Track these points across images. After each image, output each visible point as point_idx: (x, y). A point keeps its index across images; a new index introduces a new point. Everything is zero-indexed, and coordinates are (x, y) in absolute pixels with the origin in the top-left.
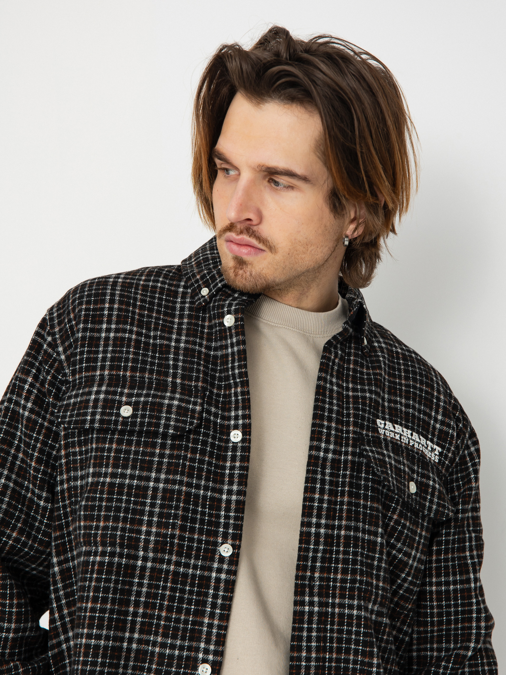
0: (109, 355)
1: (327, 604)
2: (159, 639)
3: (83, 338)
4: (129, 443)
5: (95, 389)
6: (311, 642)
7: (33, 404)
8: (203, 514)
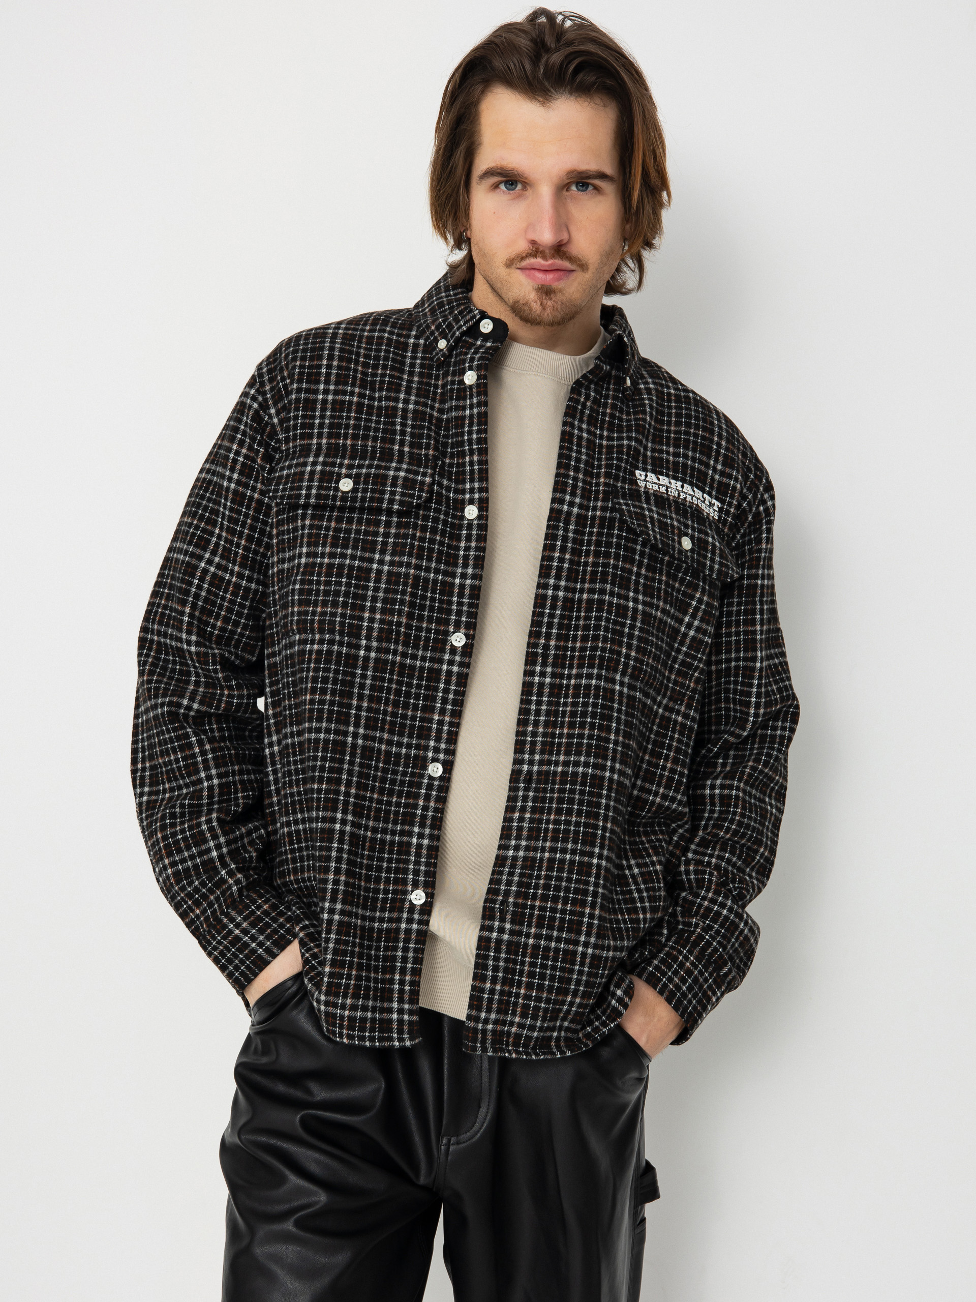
0: (327, 421)
1: (561, 676)
2: (386, 736)
3: (298, 400)
4: (350, 521)
5: (311, 459)
6: (539, 716)
7: (239, 474)
8: (433, 600)
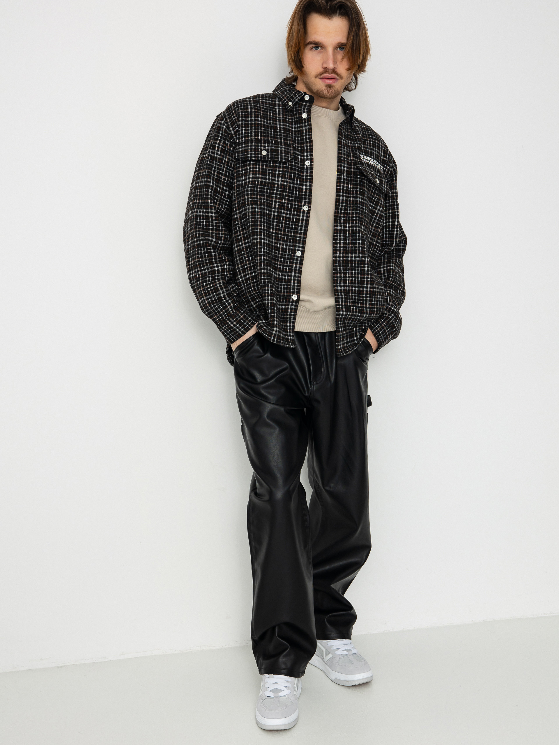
0: (253, 131)
2: (281, 242)
3: (242, 124)
4: (266, 166)
5: (250, 144)
8: (296, 194)
